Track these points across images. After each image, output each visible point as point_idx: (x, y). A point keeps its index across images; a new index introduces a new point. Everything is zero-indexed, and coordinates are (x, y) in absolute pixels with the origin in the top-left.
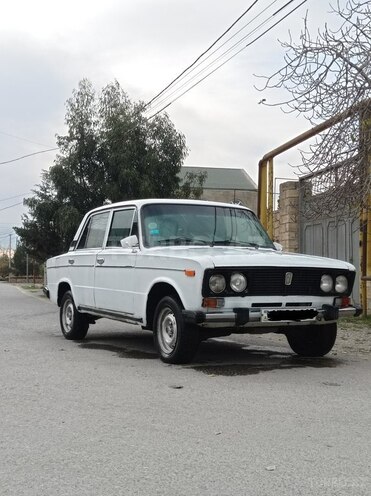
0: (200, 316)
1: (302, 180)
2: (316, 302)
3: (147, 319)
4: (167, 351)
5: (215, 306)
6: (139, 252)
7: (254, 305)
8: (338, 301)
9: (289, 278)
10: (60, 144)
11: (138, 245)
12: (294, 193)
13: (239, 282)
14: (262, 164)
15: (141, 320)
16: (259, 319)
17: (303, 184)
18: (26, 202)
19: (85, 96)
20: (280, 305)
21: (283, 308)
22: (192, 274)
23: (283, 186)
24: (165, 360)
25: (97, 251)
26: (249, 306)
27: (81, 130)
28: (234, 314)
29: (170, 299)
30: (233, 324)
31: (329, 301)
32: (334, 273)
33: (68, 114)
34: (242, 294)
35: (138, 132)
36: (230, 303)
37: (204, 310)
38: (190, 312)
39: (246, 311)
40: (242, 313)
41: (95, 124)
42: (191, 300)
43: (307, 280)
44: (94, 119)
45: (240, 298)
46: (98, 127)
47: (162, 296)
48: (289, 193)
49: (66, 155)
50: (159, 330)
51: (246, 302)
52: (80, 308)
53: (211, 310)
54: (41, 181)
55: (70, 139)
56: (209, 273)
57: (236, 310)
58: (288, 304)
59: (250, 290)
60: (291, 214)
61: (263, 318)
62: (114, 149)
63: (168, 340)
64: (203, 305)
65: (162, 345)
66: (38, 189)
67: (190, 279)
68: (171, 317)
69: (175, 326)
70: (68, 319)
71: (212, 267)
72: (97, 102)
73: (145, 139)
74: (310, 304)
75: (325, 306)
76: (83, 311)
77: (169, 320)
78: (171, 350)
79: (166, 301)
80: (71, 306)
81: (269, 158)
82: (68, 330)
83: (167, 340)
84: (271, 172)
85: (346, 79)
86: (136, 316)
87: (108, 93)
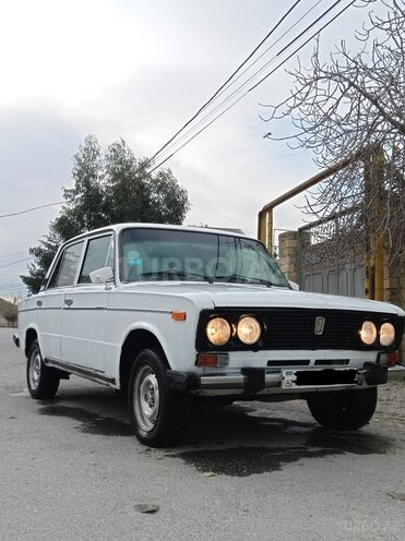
0: (192, 379)
1: (301, 230)
2: (355, 358)
3: (121, 379)
4: (146, 427)
5: (214, 364)
6: (114, 289)
7: (270, 363)
8: (384, 357)
9: (320, 326)
10: (66, 196)
11: (113, 280)
12: (294, 243)
13: (248, 330)
14: (262, 215)
15: (113, 381)
16: (279, 384)
17: (302, 234)
18: (32, 251)
19: (91, 151)
20: (306, 362)
21: (311, 367)
22: (181, 317)
23: (281, 236)
24: (143, 441)
25: (67, 290)
26: (264, 365)
27: (87, 184)
28: (242, 377)
29: (151, 352)
30: (240, 391)
31: (371, 357)
32: (378, 319)
33: (75, 168)
34: (254, 347)
35: (142, 186)
36: (237, 359)
37: (199, 370)
38: (177, 374)
39: (260, 372)
40: (253, 374)
41: (101, 178)
42: (180, 355)
43: (343, 328)
44: (100, 173)
45: (251, 353)
46: (104, 181)
47: (140, 347)
48: (288, 243)
49: (72, 207)
50: (136, 396)
51: (259, 359)
52: (47, 360)
53: (209, 370)
54: (48, 232)
55: (76, 192)
56: (206, 317)
57: (245, 371)
58: (318, 362)
59: (264, 343)
60: (291, 263)
61: (284, 382)
62: (119, 202)
63: (148, 411)
64: (196, 364)
65: (139, 418)
66: (46, 240)
67: (180, 324)
68: (152, 378)
69: (157, 393)
70: (35, 373)
71: (211, 307)
72: (103, 157)
73: (149, 194)
74: (347, 361)
75: (367, 365)
76: (50, 365)
77: (149, 383)
78: (151, 426)
79: (146, 357)
80: (38, 357)
81: (269, 209)
82: (34, 386)
83: (146, 412)
84: (271, 223)
85: (359, 111)
86: (108, 375)
87: (115, 151)
